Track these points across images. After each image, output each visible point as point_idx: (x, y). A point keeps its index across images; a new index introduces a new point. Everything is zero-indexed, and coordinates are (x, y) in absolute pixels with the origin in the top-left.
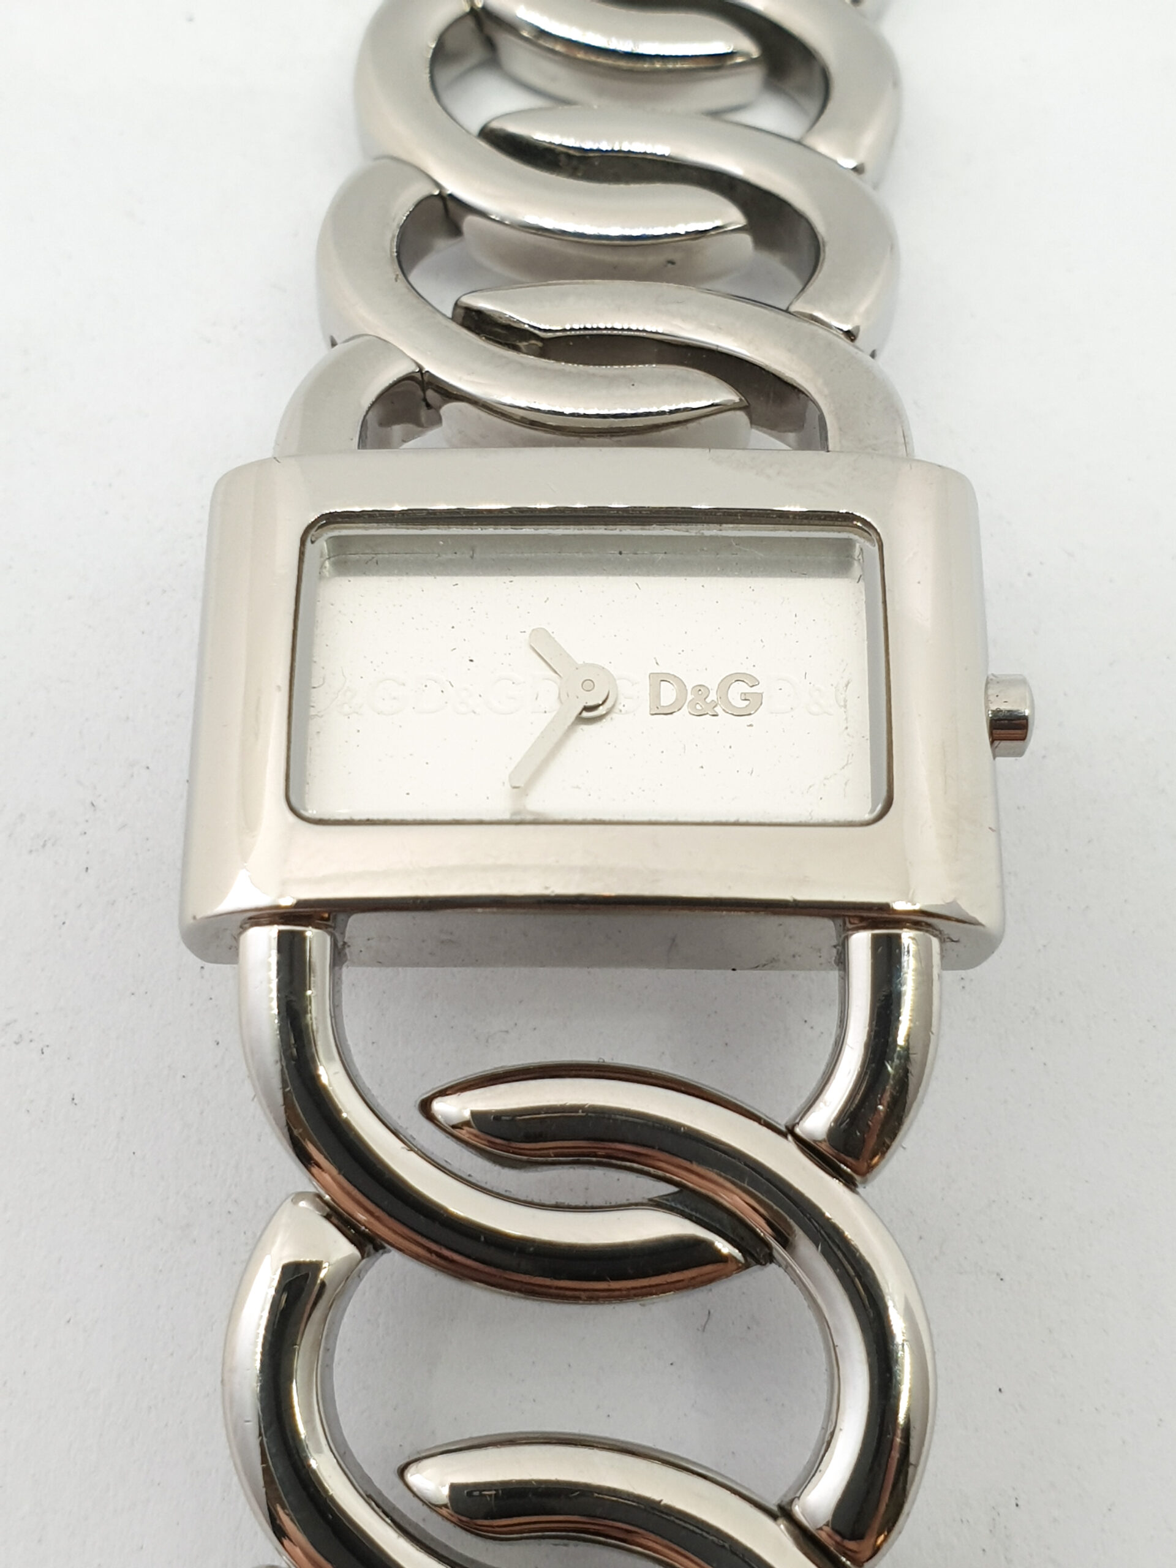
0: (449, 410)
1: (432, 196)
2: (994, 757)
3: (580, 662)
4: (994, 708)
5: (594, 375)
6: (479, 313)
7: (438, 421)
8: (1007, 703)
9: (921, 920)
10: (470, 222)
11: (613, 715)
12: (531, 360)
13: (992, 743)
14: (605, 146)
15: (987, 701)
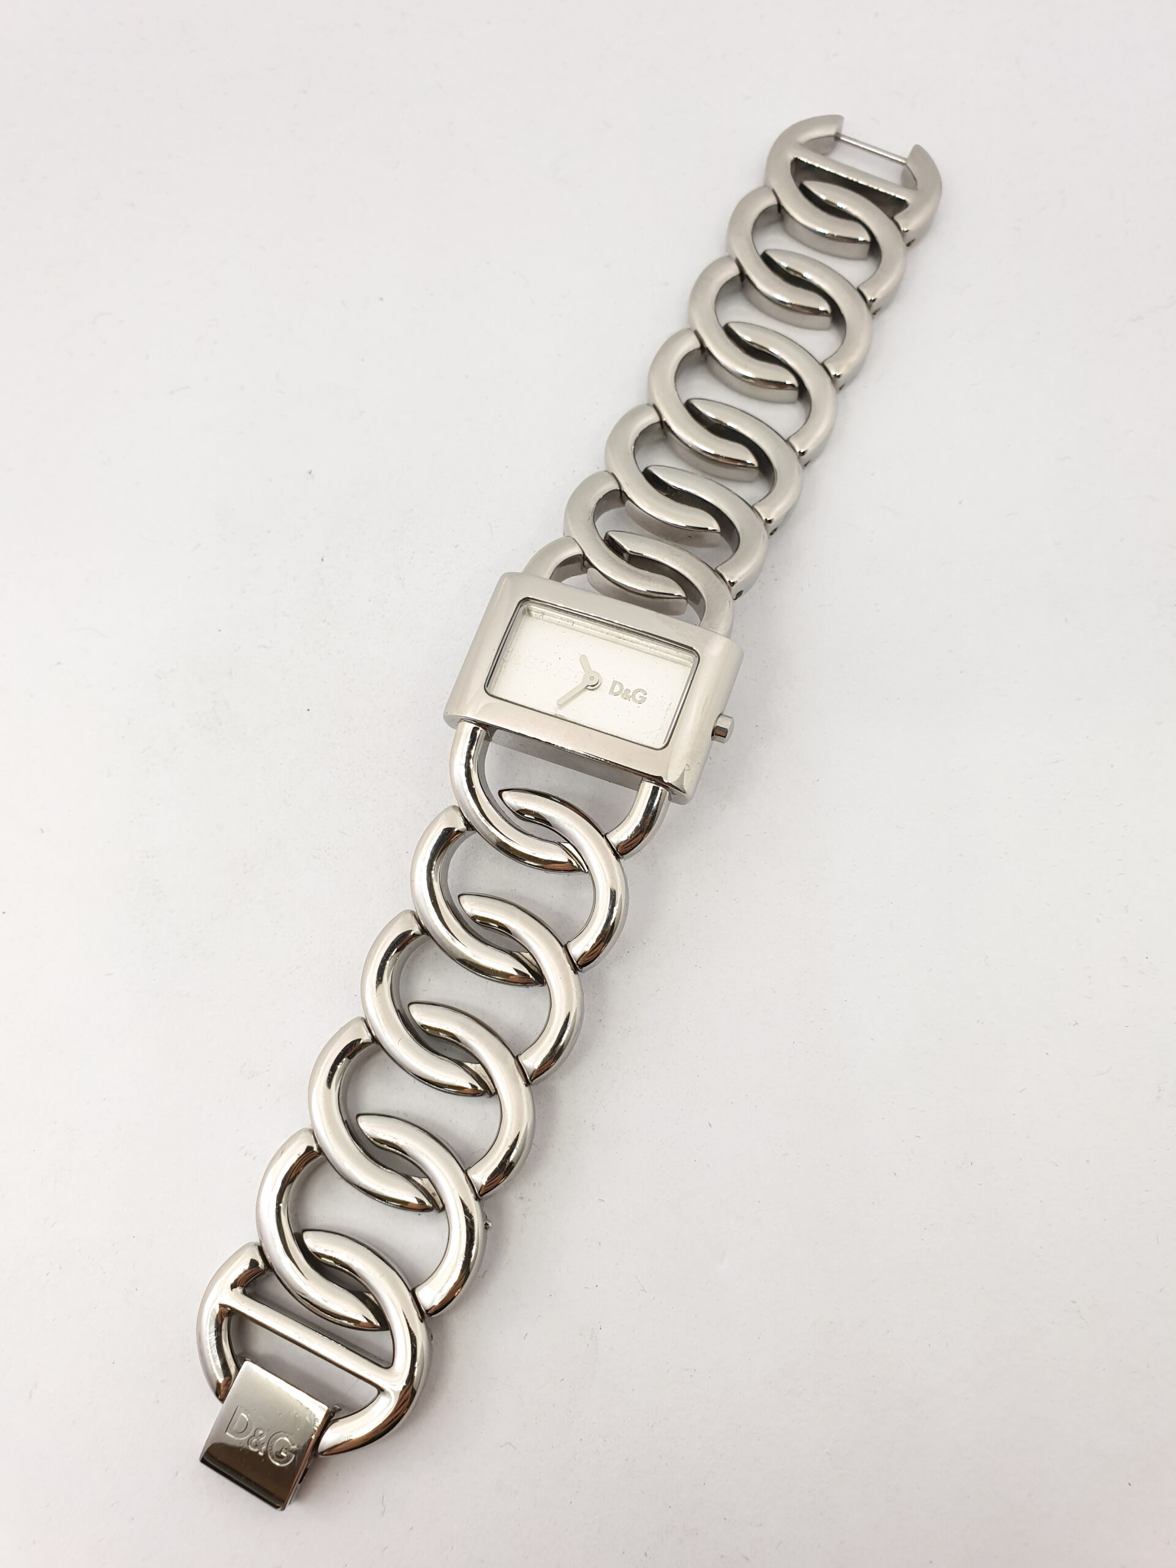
0: (591, 570)
1: (617, 490)
2: (712, 740)
3: (593, 670)
4: (717, 725)
5: (639, 573)
6: (613, 539)
7: (586, 572)
8: (723, 723)
9: (667, 786)
10: (628, 502)
11: (598, 690)
12: (624, 563)
13: (713, 735)
14: (684, 488)
15: (716, 721)
